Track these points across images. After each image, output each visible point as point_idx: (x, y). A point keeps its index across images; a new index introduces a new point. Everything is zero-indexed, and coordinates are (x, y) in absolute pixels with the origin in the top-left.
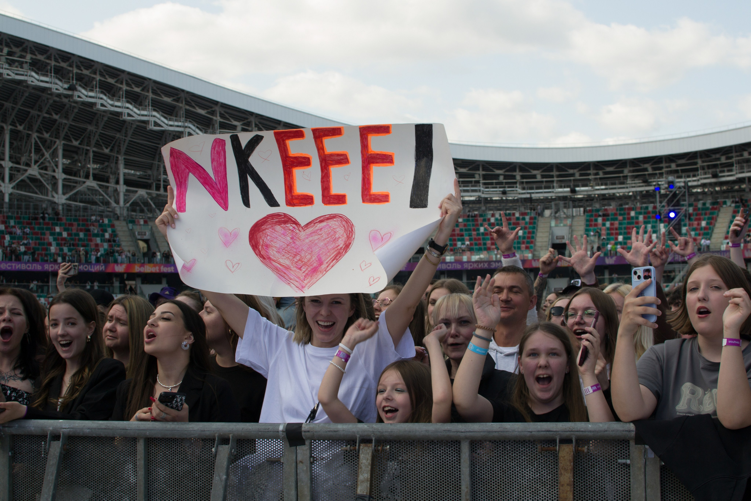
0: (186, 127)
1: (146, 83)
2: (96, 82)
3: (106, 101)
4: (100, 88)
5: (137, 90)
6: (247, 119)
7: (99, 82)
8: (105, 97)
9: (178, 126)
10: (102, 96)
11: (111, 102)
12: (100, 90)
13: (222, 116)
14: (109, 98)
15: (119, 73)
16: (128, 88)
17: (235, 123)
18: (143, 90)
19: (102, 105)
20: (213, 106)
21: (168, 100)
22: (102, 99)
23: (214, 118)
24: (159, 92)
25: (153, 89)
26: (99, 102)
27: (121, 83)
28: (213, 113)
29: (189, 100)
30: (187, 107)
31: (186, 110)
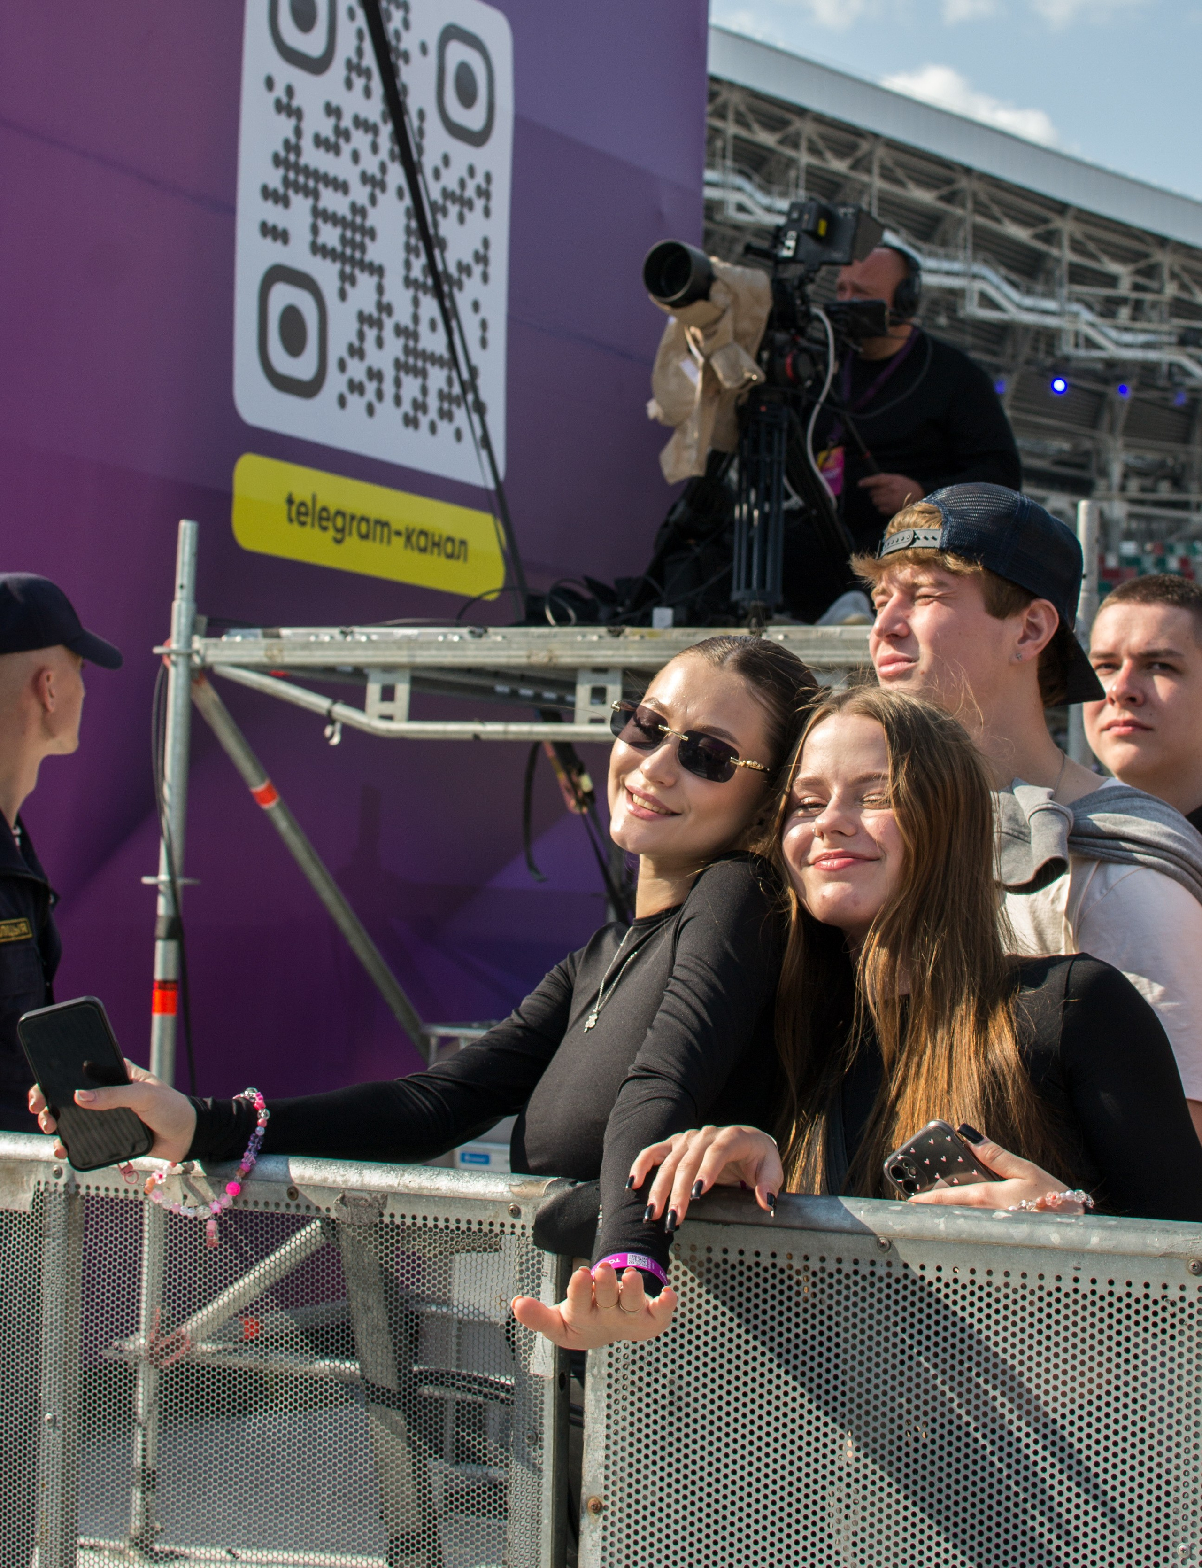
0: (975, 276)
1: (865, 146)
2: (725, 141)
3: (751, 196)
4: (735, 160)
5: (839, 165)
6: (1146, 256)
7: (735, 146)
8: (747, 186)
9: (948, 273)
10: (739, 181)
11: (765, 200)
12: (737, 166)
13: (1077, 247)
14: (761, 188)
15: (788, 116)
16: (815, 161)
17: (1113, 267)
18: (854, 167)
19: (741, 208)
20: (1050, 215)
21: (924, 196)
22: (739, 189)
23: (1055, 252)
24: (900, 173)
25: (883, 167)
26: (734, 197)
27: (796, 146)
28: (1050, 237)
29: (983, 197)
30: (980, 220)
31: (976, 228)
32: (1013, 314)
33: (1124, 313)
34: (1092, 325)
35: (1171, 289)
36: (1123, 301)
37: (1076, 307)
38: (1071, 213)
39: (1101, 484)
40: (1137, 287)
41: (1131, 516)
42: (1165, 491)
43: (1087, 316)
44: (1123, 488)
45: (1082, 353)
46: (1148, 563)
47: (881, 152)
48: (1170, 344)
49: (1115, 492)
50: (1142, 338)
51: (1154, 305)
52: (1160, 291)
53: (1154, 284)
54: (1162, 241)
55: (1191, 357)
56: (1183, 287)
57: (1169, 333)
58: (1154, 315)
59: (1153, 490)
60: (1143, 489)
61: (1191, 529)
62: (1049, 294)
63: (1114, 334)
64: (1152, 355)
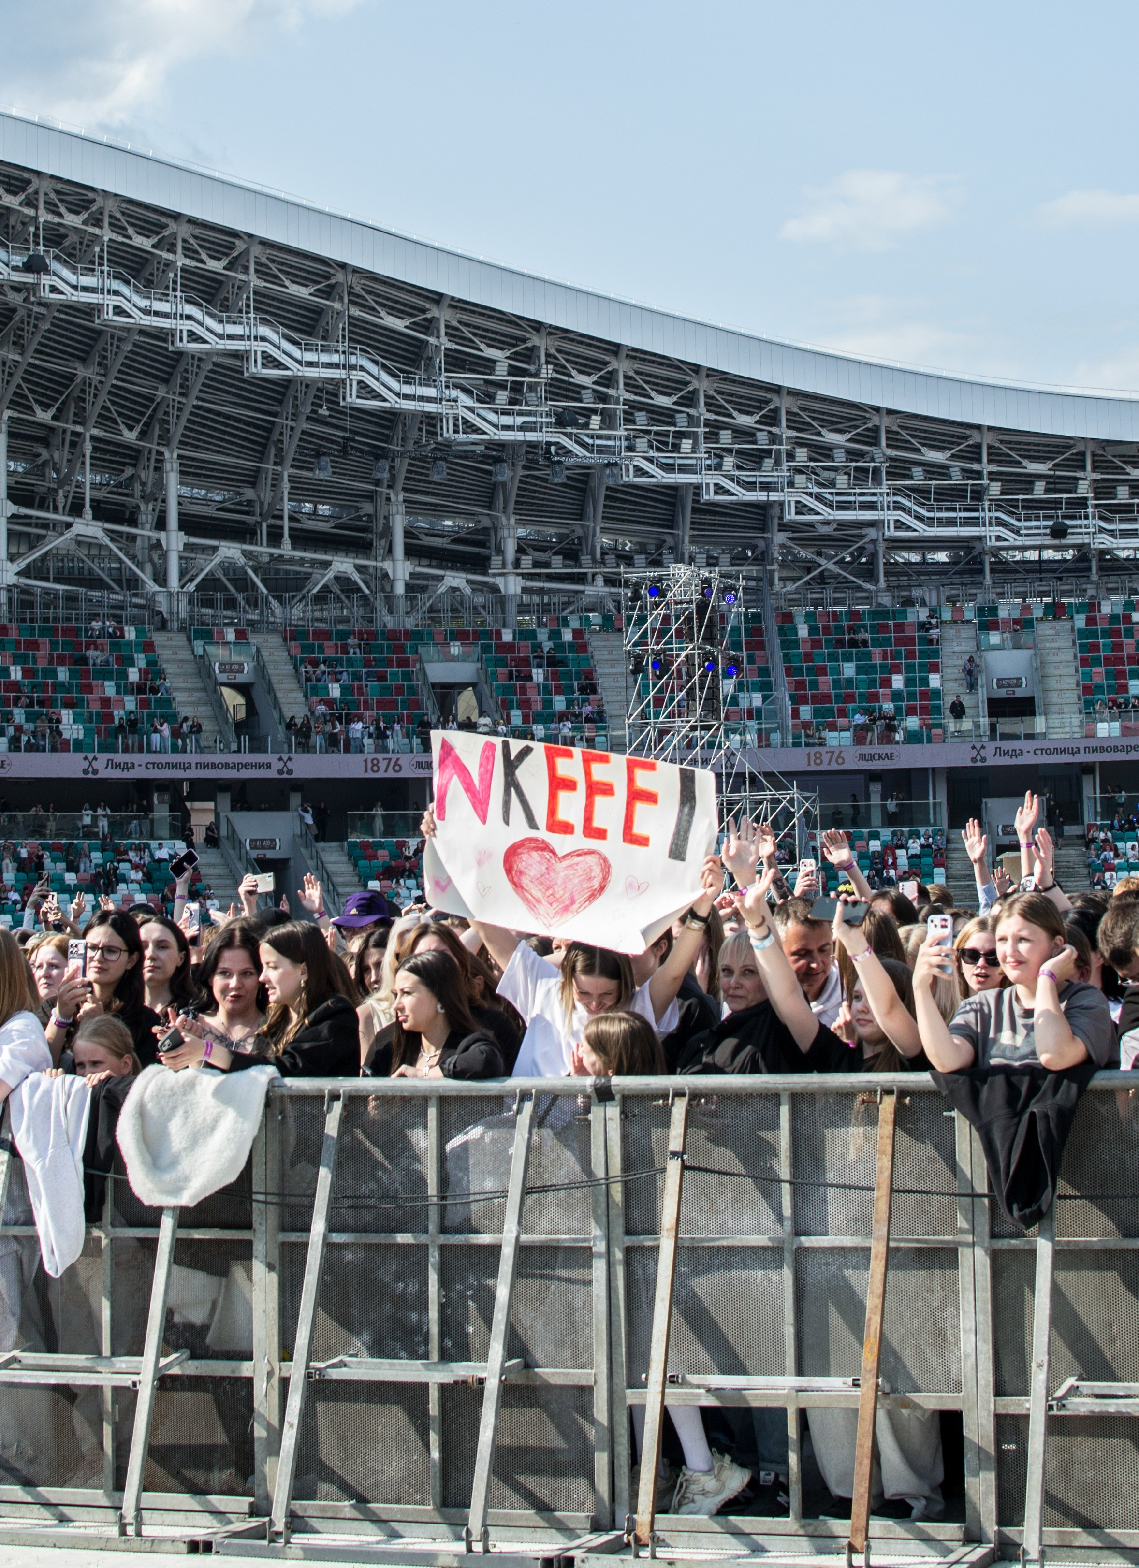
0: (353, 367)
1: (241, 246)
2: (102, 246)
3: (129, 300)
5: (216, 265)
6: (525, 340)
8: (125, 290)
9: (330, 365)
10: (118, 285)
11: (143, 303)
12: (113, 270)
13: (453, 333)
14: (138, 291)
17: (491, 352)
18: (231, 266)
19: (119, 311)
20: (427, 305)
21: (301, 292)
22: (116, 293)
23: (432, 340)
24: (276, 270)
25: (259, 264)
26: (111, 301)
27: (172, 249)
28: (428, 326)
29: (358, 290)
30: (355, 312)
31: (354, 321)
32: (394, 403)
33: (502, 396)
34: (471, 409)
35: (547, 372)
36: (502, 385)
37: (455, 393)
38: (446, 303)
39: (496, 560)
40: (513, 371)
41: (525, 590)
42: (558, 565)
43: (465, 400)
44: (517, 564)
45: (461, 437)
46: (543, 636)
47: (256, 250)
48: (549, 425)
49: (510, 568)
50: (520, 420)
51: (532, 387)
52: (537, 375)
53: (532, 368)
54: (538, 326)
55: (569, 435)
56: (559, 368)
57: (548, 415)
58: (531, 397)
59: (547, 565)
60: (536, 564)
61: (586, 601)
62: (429, 382)
63: (492, 417)
64: (531, 436)
